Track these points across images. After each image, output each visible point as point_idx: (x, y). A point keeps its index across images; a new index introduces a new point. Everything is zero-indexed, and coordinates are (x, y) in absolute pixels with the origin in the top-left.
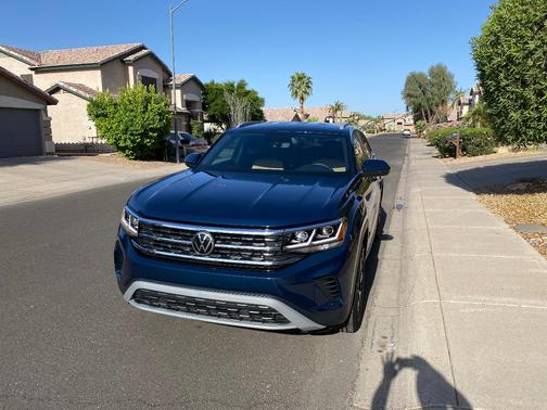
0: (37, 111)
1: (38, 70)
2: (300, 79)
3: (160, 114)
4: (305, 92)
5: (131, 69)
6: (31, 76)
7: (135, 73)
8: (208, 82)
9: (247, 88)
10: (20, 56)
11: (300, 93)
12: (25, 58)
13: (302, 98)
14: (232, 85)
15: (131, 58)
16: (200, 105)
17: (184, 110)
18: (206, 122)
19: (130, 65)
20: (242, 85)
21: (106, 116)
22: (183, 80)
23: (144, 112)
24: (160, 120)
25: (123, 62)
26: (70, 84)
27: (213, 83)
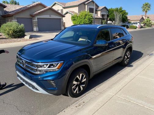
0: (61, 19)
1: (64, 8)
2: (146, 5)
3: (89, 19)
4: (148, 9)
5: (86, 6)
6: (63, 9)
7: (87, 7)
8: (110, 8)
9: (123, 10)
10: (61, 4)
11: (145, 10)
12: (62, 5)
13: (146, 12)
14: (118, 9)
15: (87, 3)
16: (106, 16)
17: (101, 17)
18: (109, 21)
19: (86, 5)
20: (121, 9)
21: (75, 20)
22: (102, 8)
23: (85, 19)
24: (89, 21)
25: (84, 4)
26: (70, 11)
27: (112, 8)
